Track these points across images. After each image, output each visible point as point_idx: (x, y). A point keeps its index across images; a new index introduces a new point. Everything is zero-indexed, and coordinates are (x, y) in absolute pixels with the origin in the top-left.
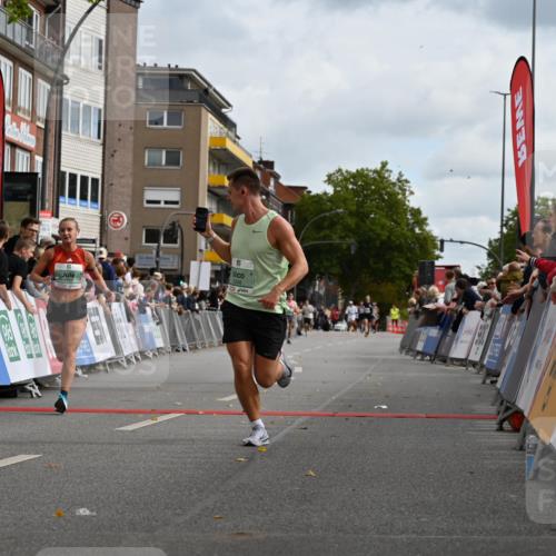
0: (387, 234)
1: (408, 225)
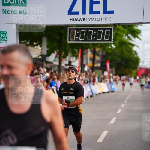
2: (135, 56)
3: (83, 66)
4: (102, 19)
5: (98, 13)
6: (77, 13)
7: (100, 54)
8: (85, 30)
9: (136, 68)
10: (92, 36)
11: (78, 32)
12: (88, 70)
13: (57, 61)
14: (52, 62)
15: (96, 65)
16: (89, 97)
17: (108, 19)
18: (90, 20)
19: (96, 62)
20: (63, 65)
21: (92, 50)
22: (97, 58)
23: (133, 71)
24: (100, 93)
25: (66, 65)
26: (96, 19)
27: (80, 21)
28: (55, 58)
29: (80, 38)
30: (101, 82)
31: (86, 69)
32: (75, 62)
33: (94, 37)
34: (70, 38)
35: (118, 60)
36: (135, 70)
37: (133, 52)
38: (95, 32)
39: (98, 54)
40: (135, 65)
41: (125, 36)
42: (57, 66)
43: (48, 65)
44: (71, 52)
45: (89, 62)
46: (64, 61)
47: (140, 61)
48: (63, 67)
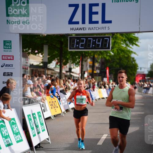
0: (126, 64)
1: (131, 61)
2: (133, 63)
3: (83, 73)
4: (101, 29)
5: (97, 22)
6: (77, 23)
7: (99, 61)
8: (85, 39)
9: (134, 74)
10: (91, 44)
11: (78, 41)
12: (88, 76)
13: (58, 68)
14: (54, 69)
15: (95, 72)
17: (107, 28)
18: (89, 29)
19: (95, 68)
20: (64, 71)
21: (92, 57)
22: (97, 65)
23: (131, 77)
24: (99, 99)
25: (67, 72)
26: (95, 28)
27: (80, 30)
28: (56, 66)
29: (80, 46)
30: (100, 88)
31: (86, 75)
32: (75, 68)
33: (94, 46)
34: (71, 46)
35: (116, 67)
36: (133, 76)
37: (131, 59)
38: (94, 41)
39: (97, 61)
40: (133, 72)
41: (123, 44)
42: (58, 73)
43: (49, 72)
44: (71, 59)
45: (89, 69)
46: (64, 68)
47: (138, 68)
48: (64, 73)
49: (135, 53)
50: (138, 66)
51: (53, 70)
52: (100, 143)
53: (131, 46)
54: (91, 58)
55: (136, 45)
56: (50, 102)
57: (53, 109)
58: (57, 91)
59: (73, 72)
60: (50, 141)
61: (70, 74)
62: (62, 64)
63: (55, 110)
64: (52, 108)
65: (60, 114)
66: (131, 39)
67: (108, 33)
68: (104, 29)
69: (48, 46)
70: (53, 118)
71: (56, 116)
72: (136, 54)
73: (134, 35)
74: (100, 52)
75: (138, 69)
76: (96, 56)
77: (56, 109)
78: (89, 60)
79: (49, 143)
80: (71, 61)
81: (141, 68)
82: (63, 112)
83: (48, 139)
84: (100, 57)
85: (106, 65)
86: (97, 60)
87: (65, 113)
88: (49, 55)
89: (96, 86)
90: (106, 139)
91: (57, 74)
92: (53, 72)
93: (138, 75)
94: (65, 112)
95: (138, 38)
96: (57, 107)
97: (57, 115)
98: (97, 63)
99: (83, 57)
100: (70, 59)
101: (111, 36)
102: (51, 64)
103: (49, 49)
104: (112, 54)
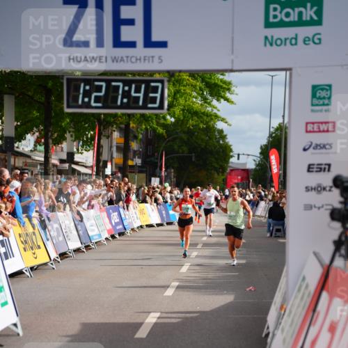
0: (204, 144)
1: (216, 138)
2: (221, 142)
3: (101, 164)
4: (142, 60)
5: (132, 45)
6: (86, 44)
7: (140, 136)
8: (104, 84)
10: (120, 97)
11: (87, 88)
13: (40, 151)
14: (29, 154)
15: (130, 163)
16: (117, 236)
17: (156, 60)
18: (115, 60)
19: (131, 155)
20: (54, 161)
21: (123, 126)
22: (134, 146)
24: (141, 227)
25: (62, 161)
26: (129, 58)
27: (91, 61)
28: (35, 146)
29: (92, 101)
30: (144, 201)
31: (108, 171)
32: (82, 153)
33: (125, 100)
34: (71, 100)
35: (181, 151)
36: (220, 174)
37: (216, 134)
38: (126, 88)
39: (136, 137)
40: (221, 163)
41: (196, 98)
42: (41, 164)
43: (19, 162)
44: (71, 130)
45: (115, 155)
46: (56, 152)
47: (231, 154)
48: (54, 165)
49: (223, 120)
50: (231, 151)
51: (29, 157)
52: (142, 333)
53: (215, 102)
54: (120, 130)
55: (227, 100)
56: (20, 235)
57: (29, 253)
58: (38, 209)
59: (77, 163)
60: (20, 331)
61: (70, 166)
62: (50, 141)
63: (34, 254)
64: (25, 250)
65: (46, 264)
66: (216, 85)
67: (159, 72)
68: (149, 62)
69: (16, 98)
70: (28, 274)
71: (36, 269)
72: (226, 122)
73: (221, 77)
74: (143, 115)
75: (232, 156)
76: (132, 125)
77: (37, 251)
78: (116, 135)
79: (18, 334)
80: (71, 136)
81: (239, 155)
82: (52, 259)
83: (15, 325)
84: (144, 127)
85: (156, 145)
86: (137, 134)
87: (59, 262)
88: (17, 120)
89: (133, 197)
90: (156, 324)
91: (39, 167)
92: (29, 161)
93: (232, 170)
94: (59, 260)
95: (230, 83)
96: (39, 247)
97: (38, 266)
98: (135, 141)
99: (102, 128)
100: (70, 132)
101: (166, 79)
102: (23, 142)
103: (16, 104)
104: (171, 120)
